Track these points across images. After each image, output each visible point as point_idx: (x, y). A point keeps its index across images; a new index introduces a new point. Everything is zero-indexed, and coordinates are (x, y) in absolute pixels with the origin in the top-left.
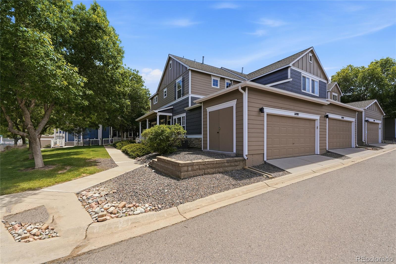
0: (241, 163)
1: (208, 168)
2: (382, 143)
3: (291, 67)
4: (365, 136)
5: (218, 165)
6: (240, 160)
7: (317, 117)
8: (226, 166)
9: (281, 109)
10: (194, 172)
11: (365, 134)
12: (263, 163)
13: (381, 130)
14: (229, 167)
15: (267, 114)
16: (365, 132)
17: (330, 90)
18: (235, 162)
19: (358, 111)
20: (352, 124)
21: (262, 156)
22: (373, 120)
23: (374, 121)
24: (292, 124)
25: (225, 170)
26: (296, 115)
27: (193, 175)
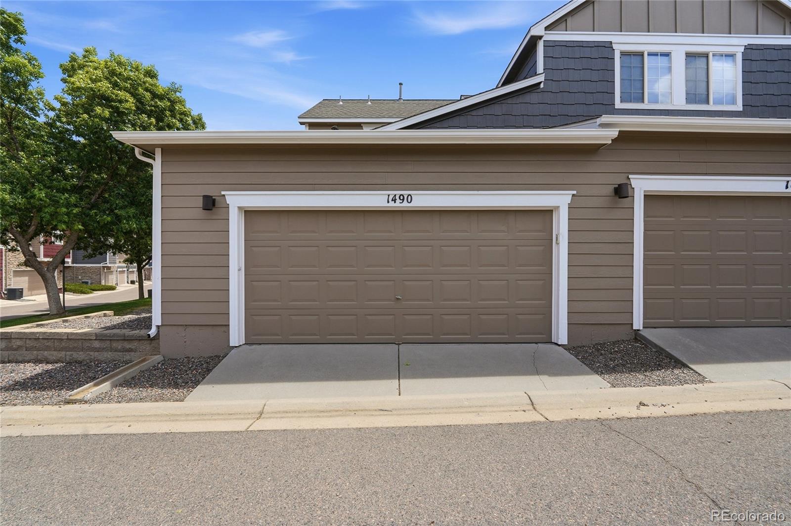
3: (541, 37)
5: (72, 344)
8: (95, 348)
10: (10, 352)
14: (105, 351)
15: (245, 211)
26: (398, 201)
27: (8, 358)
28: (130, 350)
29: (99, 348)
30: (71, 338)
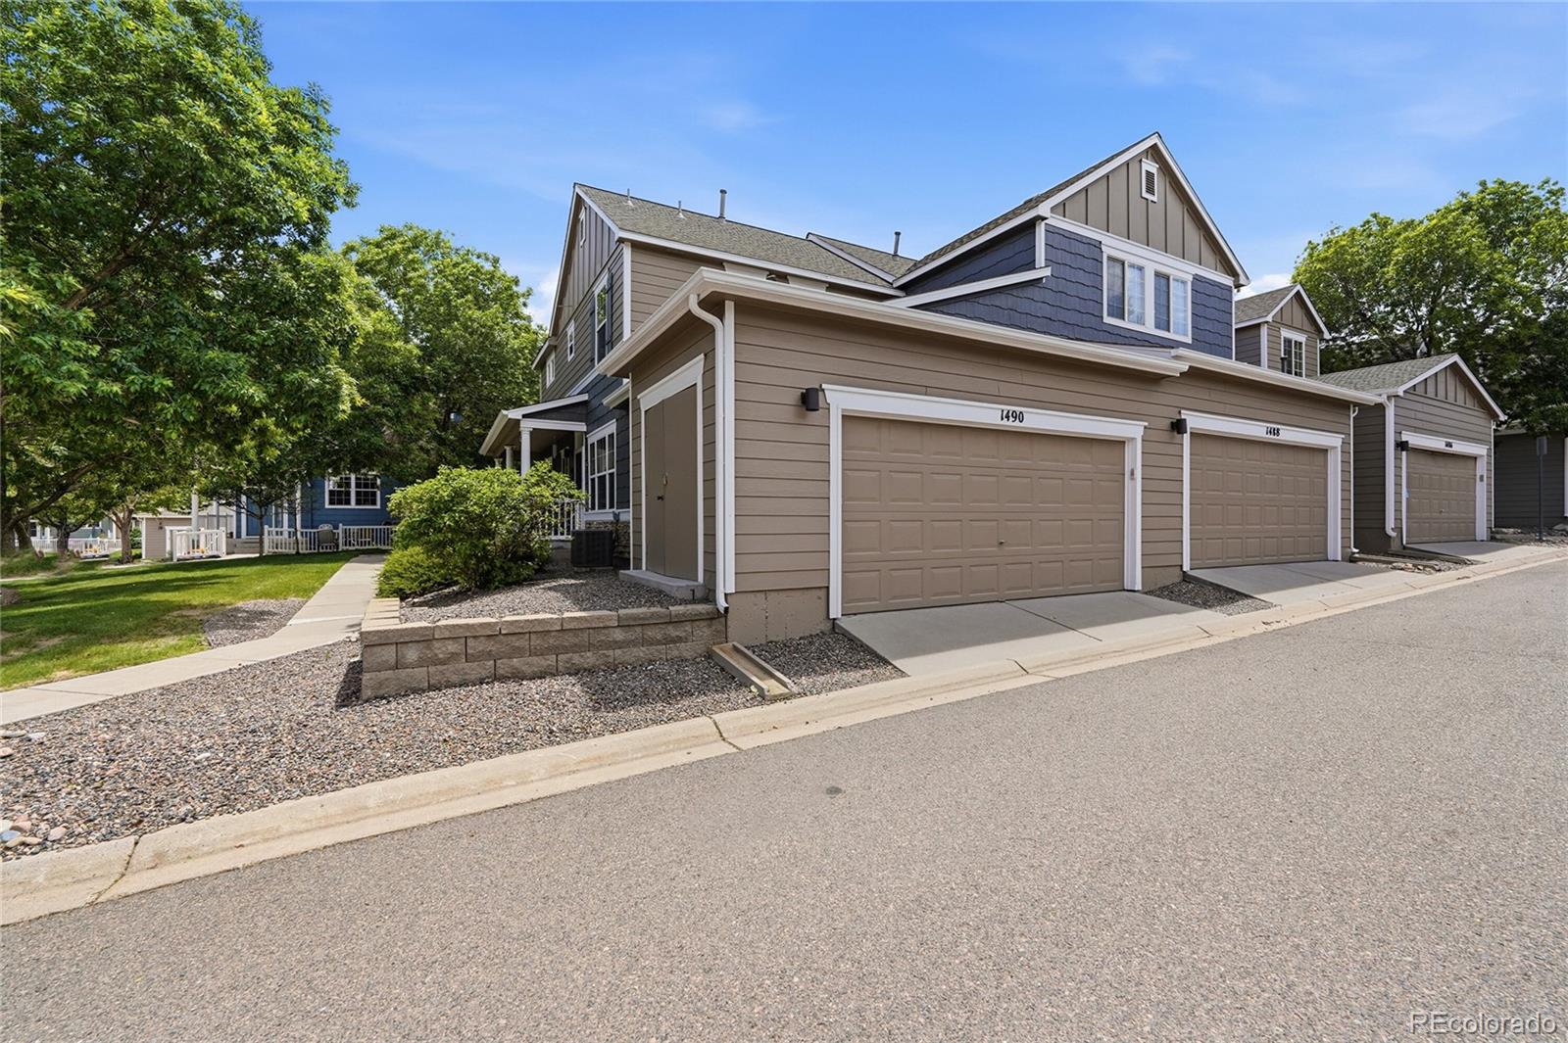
0: (704, 631)
1: (517, 652)
2: (1493, 539)
3: (1046, 219)
4: (1398, 511)
5: (570, 640)
6: (696, 615)
7: (1132, 430)
8: (616, 642)
9: (926, 395)
10: (432, 669)
11: (1398, 502)
12: (826, 627)
13: (1489, 485)
14: (634, 646)
15: (843, 416)
16: (1398, 493)
17: (1269, 318)
18: (670, 627)
19: (1356, 404)
20: (1330, 456)
21: (820, 598)
22: (1444, 444)
23: (1449, 445)
24: (993, 457)
25: (611, 660)
26: (1011, 419)
27: (429, 681)
28: (680, 639)
29: (624, 642)
30: (569, 627)
